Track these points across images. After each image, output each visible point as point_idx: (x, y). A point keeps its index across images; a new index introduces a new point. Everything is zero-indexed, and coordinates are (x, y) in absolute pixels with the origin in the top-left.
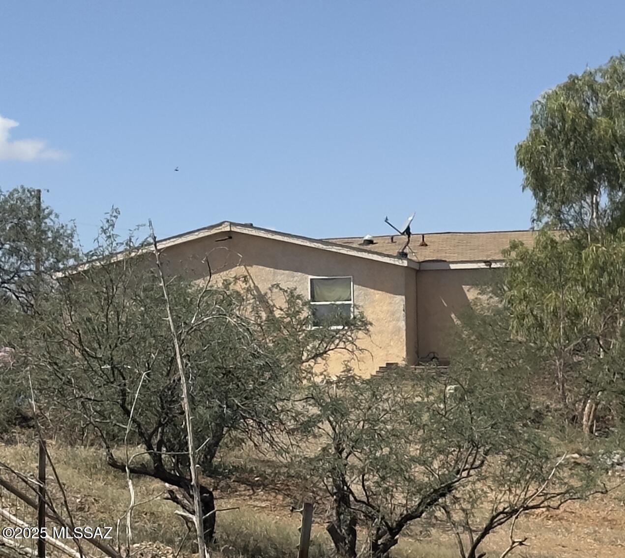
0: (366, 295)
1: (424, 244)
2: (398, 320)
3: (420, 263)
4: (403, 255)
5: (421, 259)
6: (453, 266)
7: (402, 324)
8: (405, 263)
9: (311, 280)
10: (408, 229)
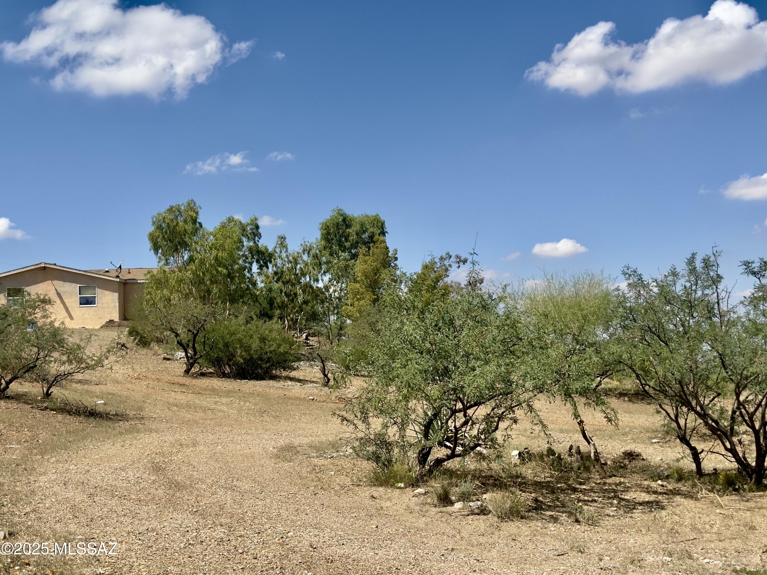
0: (102, 293)
1: (129, 273)
2: (115, 303)
3: (125, 280)
4: (118, 277)
5: (126, 278)
6: (139, 281)
7: (117, 304)
8: (118, 280)
9: (79, 287)
10: (120, 267)
